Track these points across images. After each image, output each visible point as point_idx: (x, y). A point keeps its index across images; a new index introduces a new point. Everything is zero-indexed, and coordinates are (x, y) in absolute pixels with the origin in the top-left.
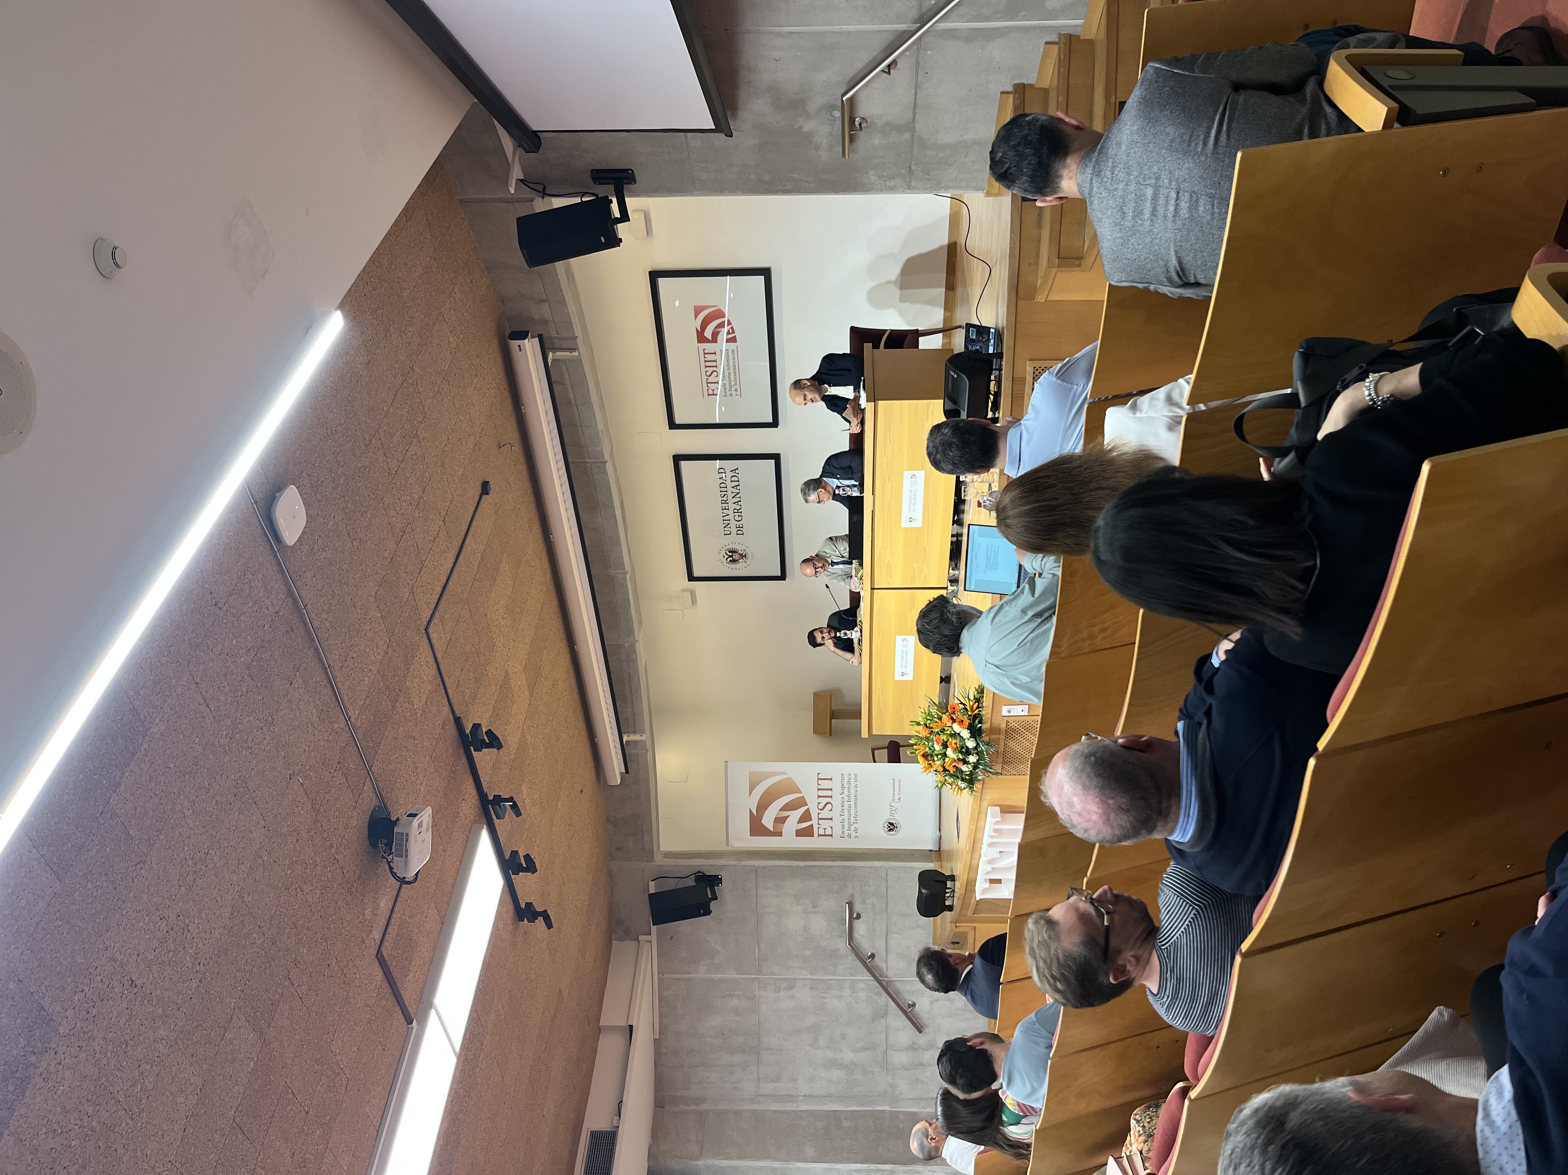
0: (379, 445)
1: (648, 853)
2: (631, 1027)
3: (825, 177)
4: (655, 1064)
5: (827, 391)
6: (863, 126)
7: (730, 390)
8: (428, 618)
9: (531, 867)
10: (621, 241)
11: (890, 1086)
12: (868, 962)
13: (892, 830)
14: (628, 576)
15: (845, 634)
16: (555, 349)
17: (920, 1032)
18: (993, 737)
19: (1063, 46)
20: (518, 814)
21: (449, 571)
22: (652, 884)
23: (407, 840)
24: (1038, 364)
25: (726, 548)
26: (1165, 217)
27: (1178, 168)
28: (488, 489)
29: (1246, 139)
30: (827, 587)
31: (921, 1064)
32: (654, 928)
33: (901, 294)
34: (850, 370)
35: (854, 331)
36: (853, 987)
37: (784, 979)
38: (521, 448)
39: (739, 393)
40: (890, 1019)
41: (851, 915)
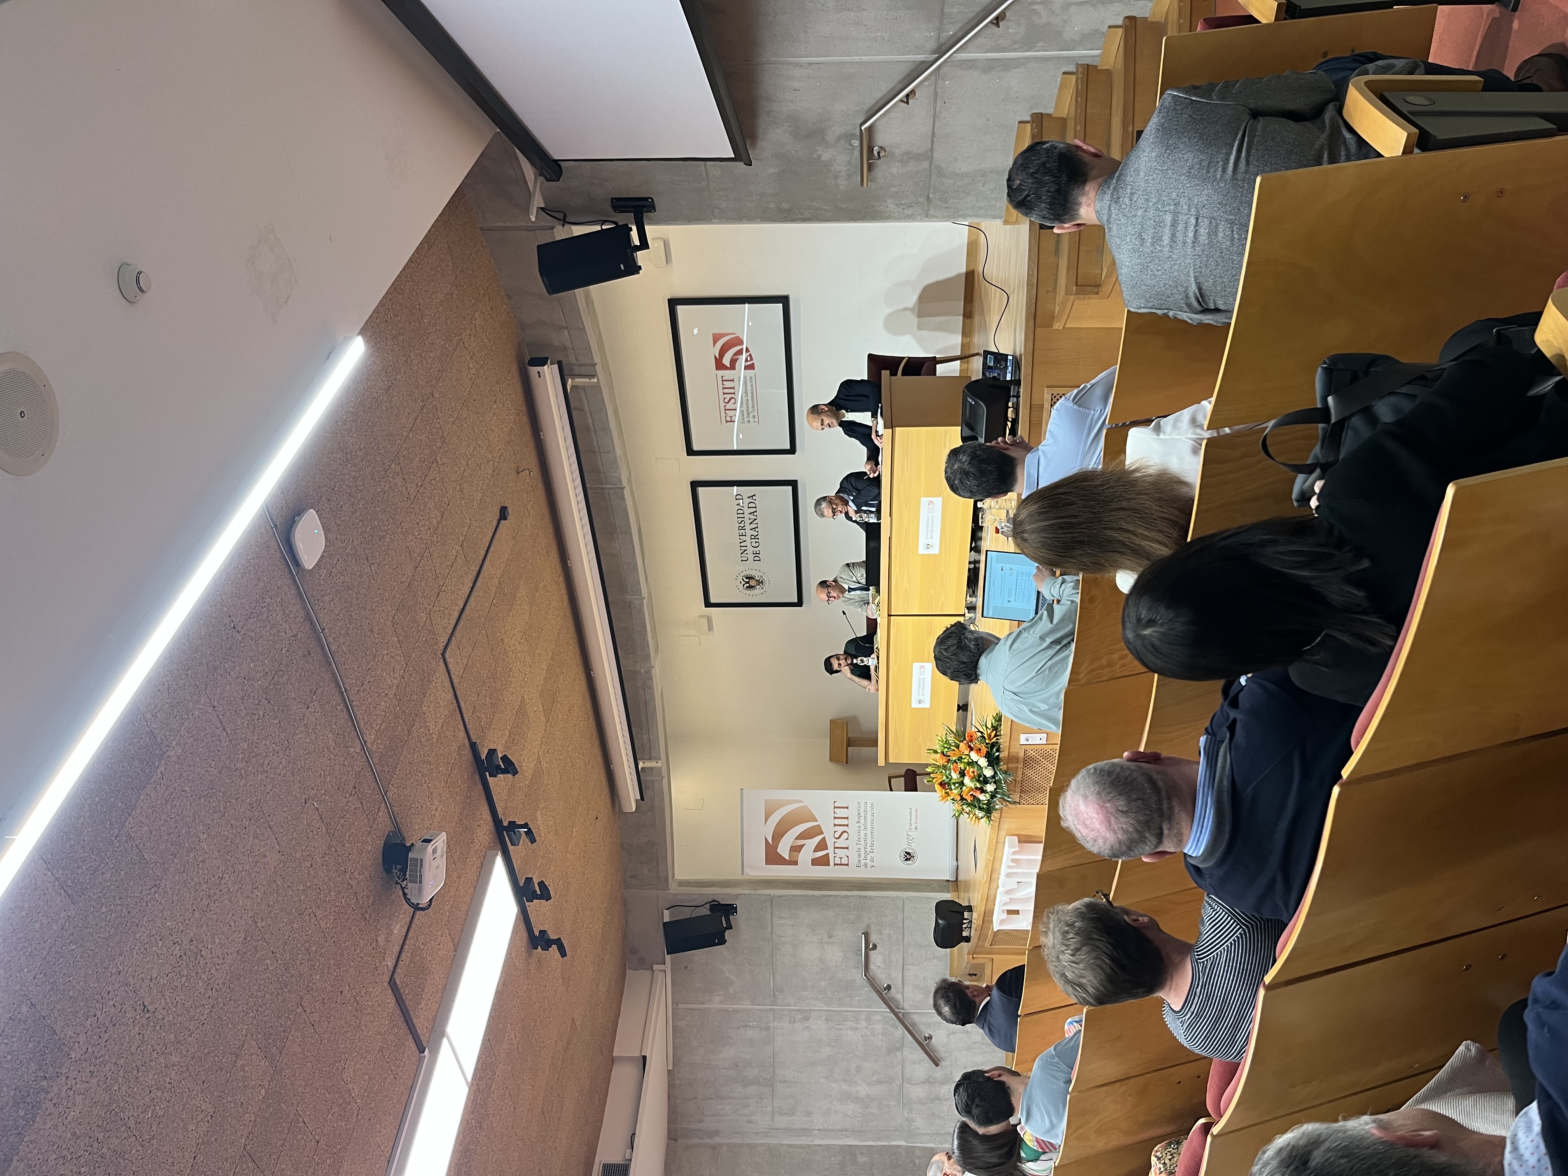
0: (398, 470)
1: (663, 881)
2: (644, 1058)
3: (843, 206)
4: (669, 1095)
5: (844, 416)
6: (881, 155)
7: (748, 416)
8: (446, 642)
9: (545, 895)
10: (640, 268)
11: (907, 1120)
12: (884, 993)
13: (909, 859)
14: (645, 601)
15: (862, 661)
16: (574, 376)
17: (937, 1065)
18: (1010, 765)
19: (1080, 76)
20: (533, 841)
21: (467, 595)
22: (666, 912)
23: (421, 866)
24: (1055, 391)
25: (742, 574)
26: (1185, 243)
27: (1197, 195)
28: (507, 514)
29: (1266, 165)
30: (844, 613)
31: (938, 1098)
32: (668, 958)
33: (918, 322)
34: (867, 396)
35: (873, 359)
36: (868, 1020)
37: (799, 1010)
38: (540, 474)
39: (756, 420)
40: (906, 1051)
41: (867, 946)
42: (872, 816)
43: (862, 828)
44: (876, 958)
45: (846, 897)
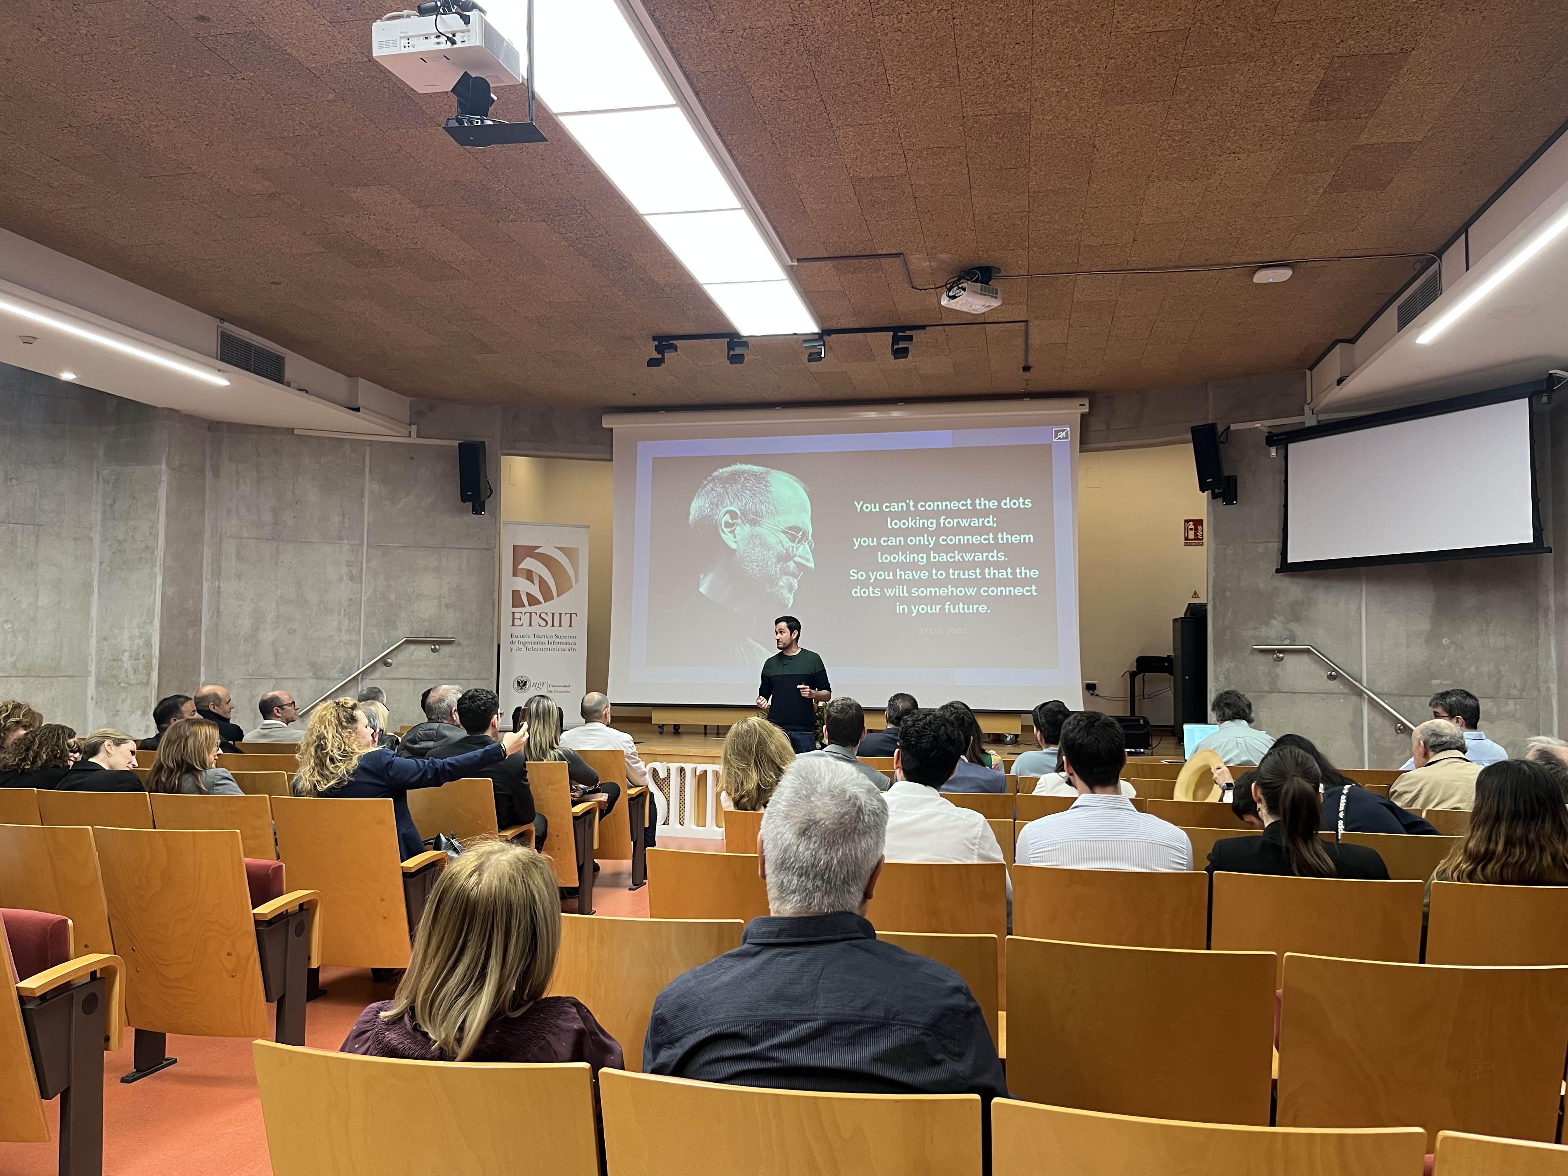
2: (358, 410)
13: (519, 685)
37: (362, 571)
40: (313, 682)
41: (437, 643)
42: (563, 650)
43: (551, 640)
44: (423, 652)
45: (493, 623)
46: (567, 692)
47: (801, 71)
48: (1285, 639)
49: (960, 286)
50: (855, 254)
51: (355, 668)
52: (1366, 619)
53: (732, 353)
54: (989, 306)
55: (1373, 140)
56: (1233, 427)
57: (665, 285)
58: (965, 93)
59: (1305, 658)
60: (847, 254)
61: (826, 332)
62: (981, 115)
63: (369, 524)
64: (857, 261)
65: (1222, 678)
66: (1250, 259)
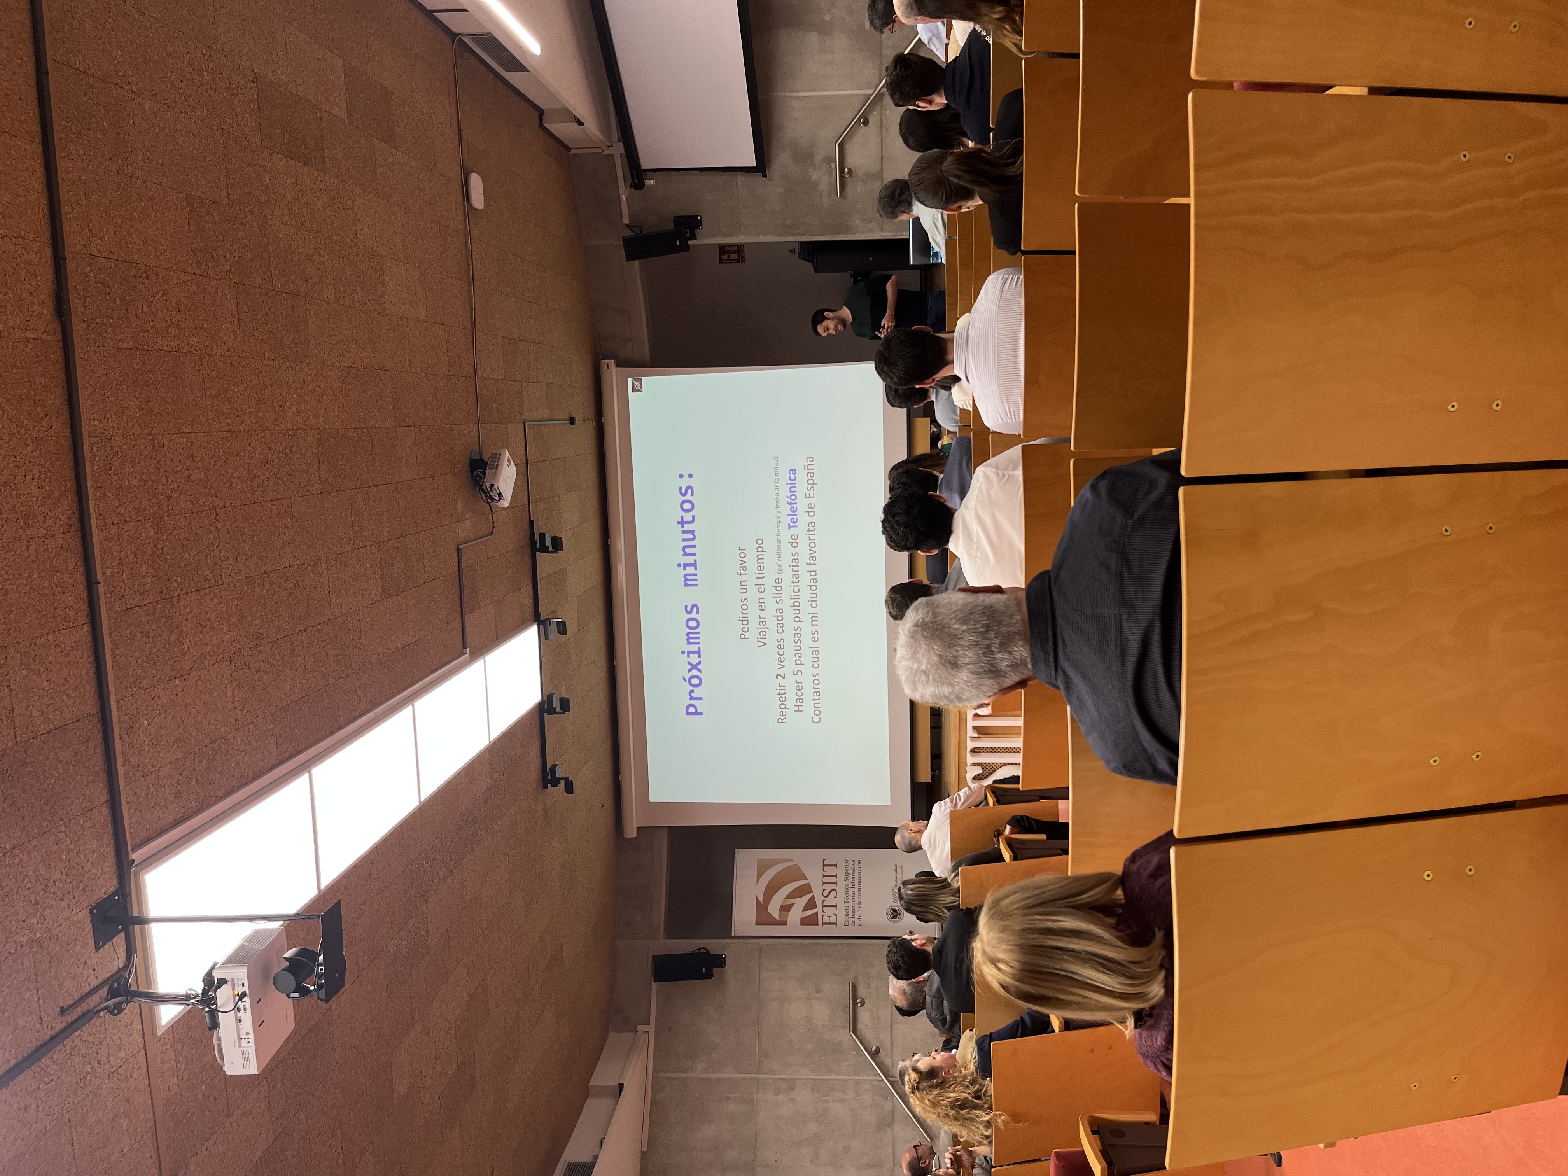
1: (655, 930)
2: (621, 1086)
10: (690, 247)
13: (896, 917)
36: (857, 1089)
37: (784, 1079)
40: (897, 1128)
41: (855, 1001)
42: (860, 873)
43: (850, 885)
44: (864, 1016)
45: (833, 945)
46: (901, 868)
47: (276, 652)
48: (830, 167)
49: (489, 489)
50: (458, 592)
51: (883, 1083)
52: (808, 91)
53: (558, 710)
54: (509, 461)
55: (344, 105)
56: (626, 221)
57: (491, 778)
58: (298, 492)
59: (848, 148)
60: (457, 600)
61: (537, 618)
62: (320, 476)
63: (737, 1072)
64: (465, 591)
65: (870, 226)
66: (460, 213)
